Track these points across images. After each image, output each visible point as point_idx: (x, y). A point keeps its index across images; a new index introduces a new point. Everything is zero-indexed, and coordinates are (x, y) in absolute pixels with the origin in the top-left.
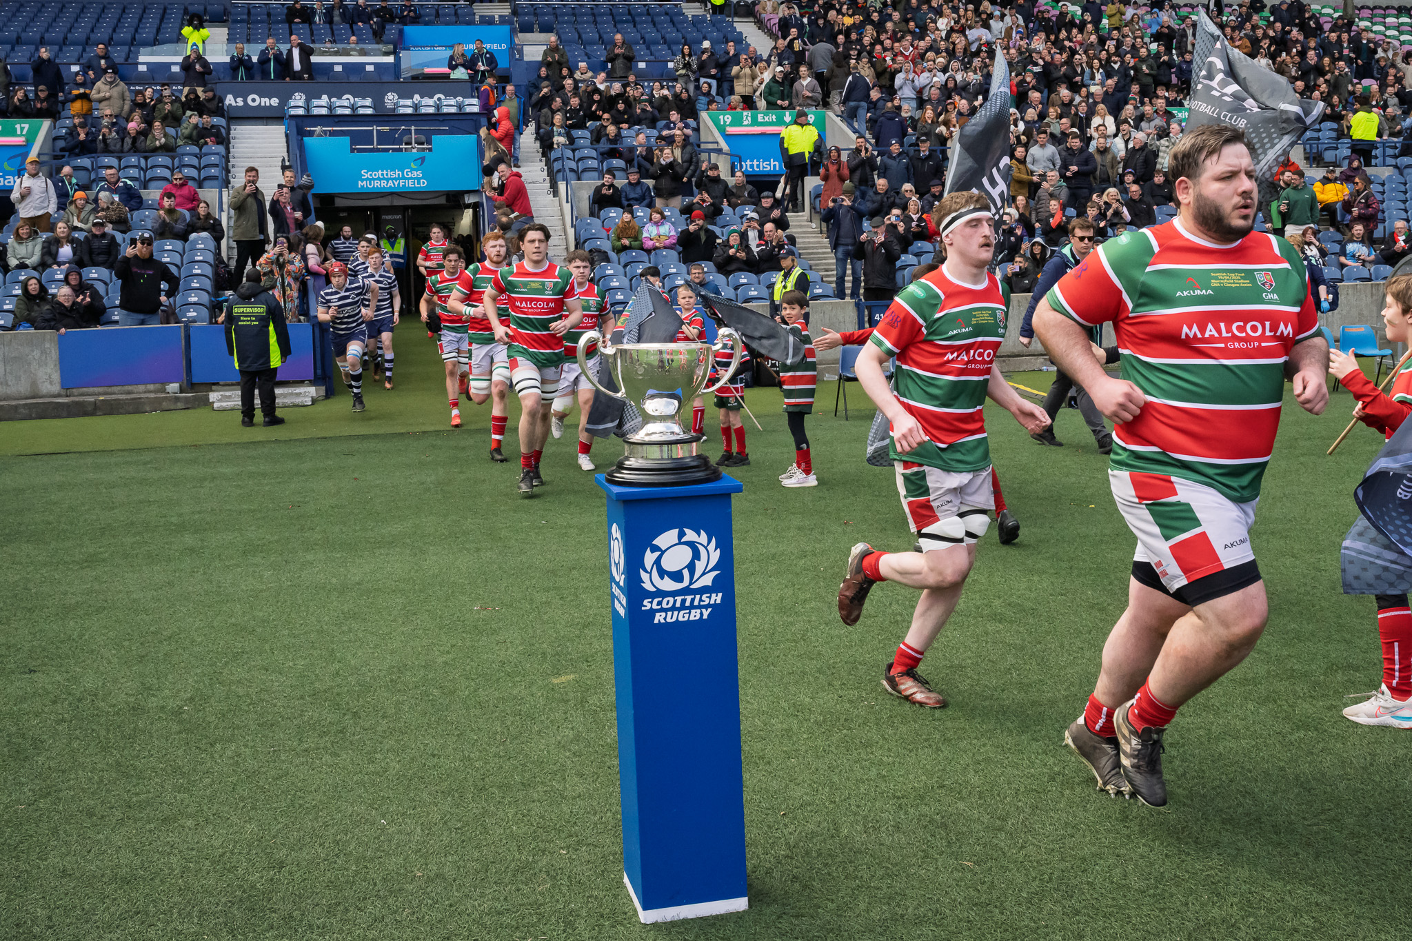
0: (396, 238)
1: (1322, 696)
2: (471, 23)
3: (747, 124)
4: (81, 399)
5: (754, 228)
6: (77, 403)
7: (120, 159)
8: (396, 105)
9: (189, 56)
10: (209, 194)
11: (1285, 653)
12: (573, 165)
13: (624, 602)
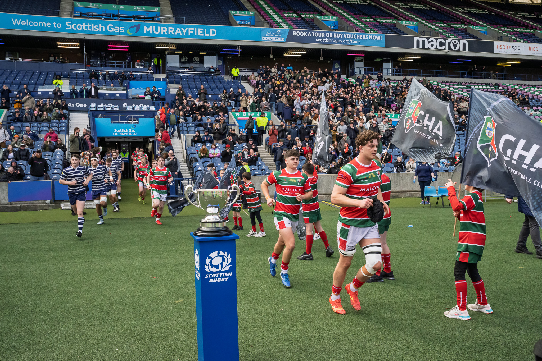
0: (126, 152)
1: (430, 307)
2: (153, 80)
3: (245, 116)
4: (16, 205)
5: (246, 151)
6: (14, 207)
7: (31, 124)
8: (127, 108)
9: (56, 90)
10: (62, 136)
11: (418, 293)
12: (186, 129)
13: (199, 275)
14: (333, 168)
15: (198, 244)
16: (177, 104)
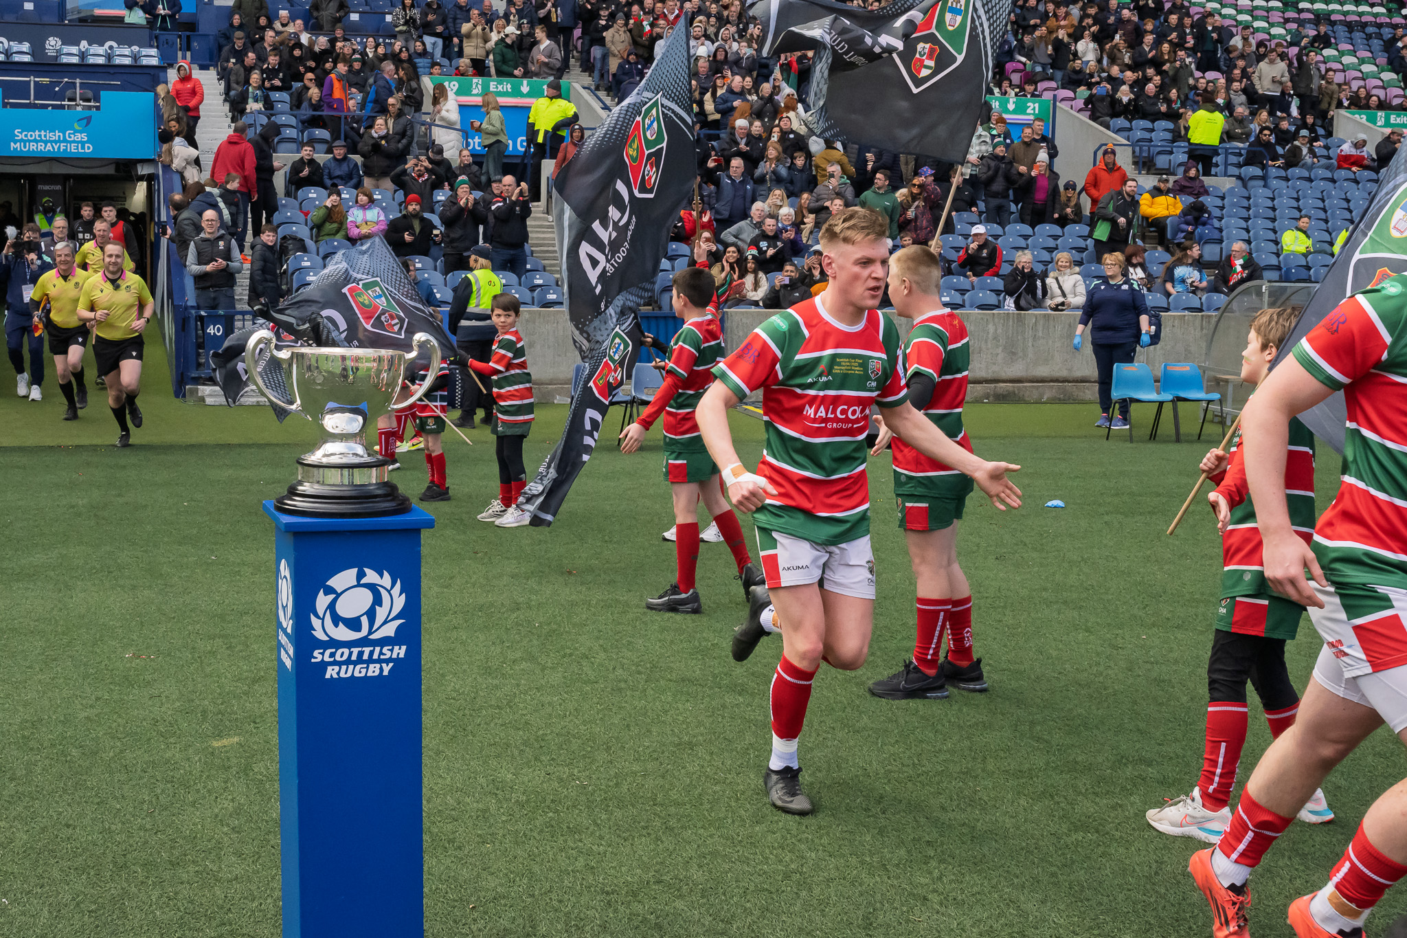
0: (54, 213)
1: (1108, 792)
8: (59, 53)
11: (1068, 741)
13: (291, 652)
14: (785, 286)
15: (290, 539)
16: (239, 45)
